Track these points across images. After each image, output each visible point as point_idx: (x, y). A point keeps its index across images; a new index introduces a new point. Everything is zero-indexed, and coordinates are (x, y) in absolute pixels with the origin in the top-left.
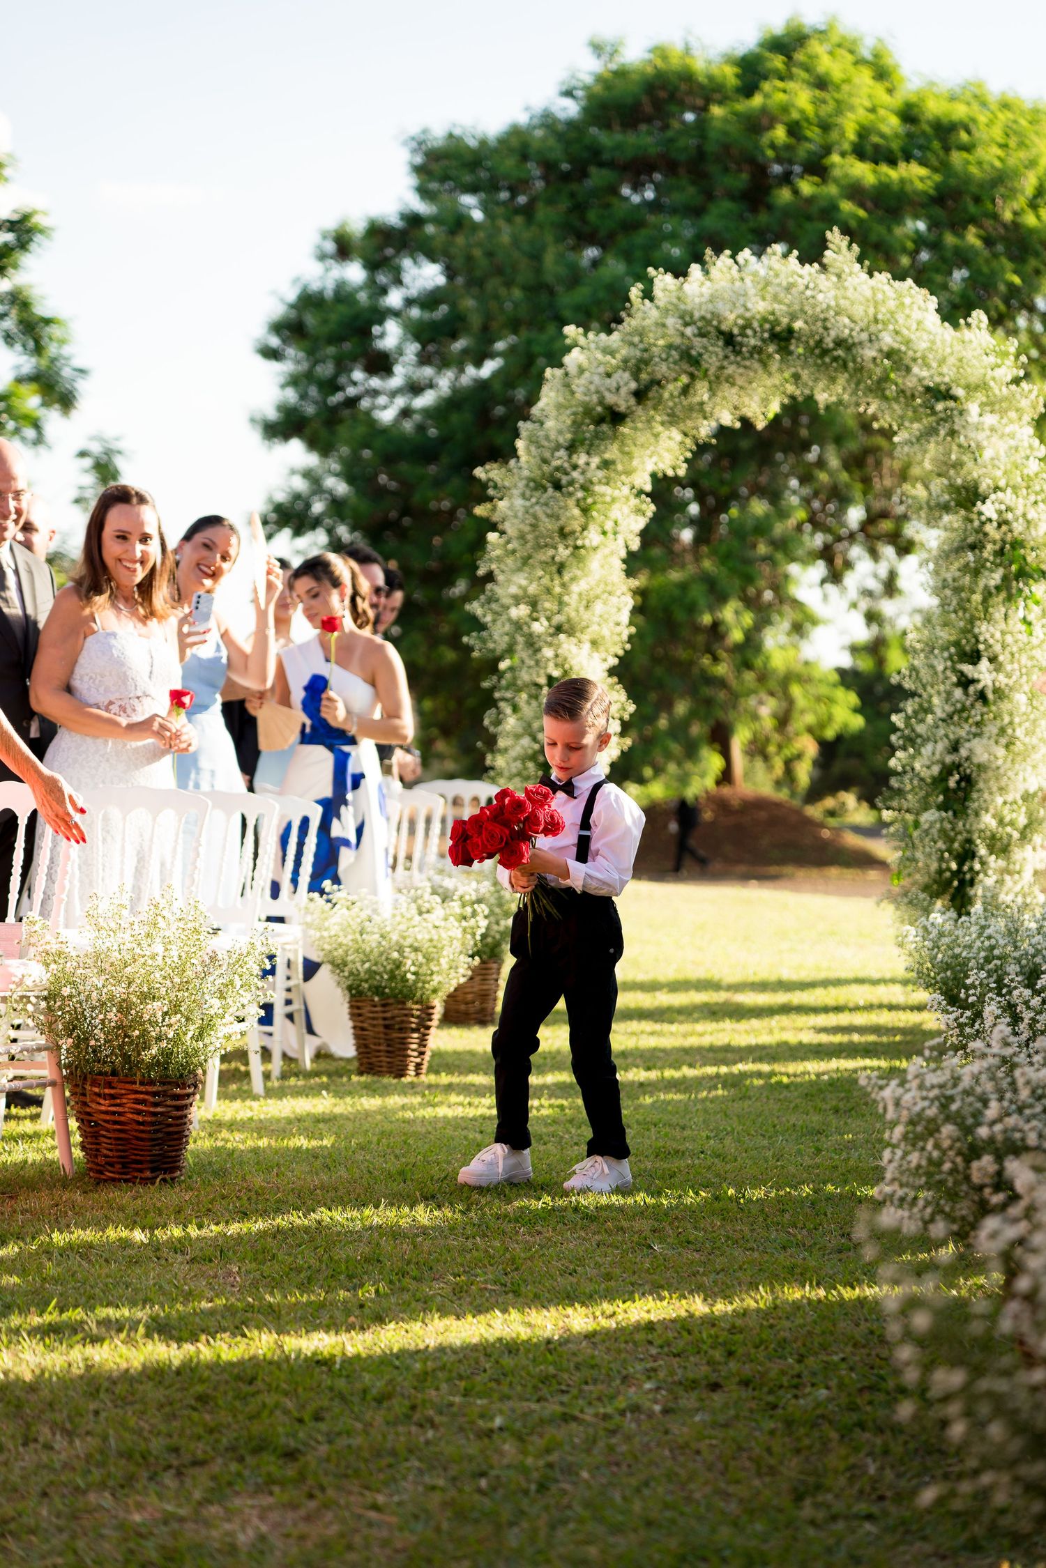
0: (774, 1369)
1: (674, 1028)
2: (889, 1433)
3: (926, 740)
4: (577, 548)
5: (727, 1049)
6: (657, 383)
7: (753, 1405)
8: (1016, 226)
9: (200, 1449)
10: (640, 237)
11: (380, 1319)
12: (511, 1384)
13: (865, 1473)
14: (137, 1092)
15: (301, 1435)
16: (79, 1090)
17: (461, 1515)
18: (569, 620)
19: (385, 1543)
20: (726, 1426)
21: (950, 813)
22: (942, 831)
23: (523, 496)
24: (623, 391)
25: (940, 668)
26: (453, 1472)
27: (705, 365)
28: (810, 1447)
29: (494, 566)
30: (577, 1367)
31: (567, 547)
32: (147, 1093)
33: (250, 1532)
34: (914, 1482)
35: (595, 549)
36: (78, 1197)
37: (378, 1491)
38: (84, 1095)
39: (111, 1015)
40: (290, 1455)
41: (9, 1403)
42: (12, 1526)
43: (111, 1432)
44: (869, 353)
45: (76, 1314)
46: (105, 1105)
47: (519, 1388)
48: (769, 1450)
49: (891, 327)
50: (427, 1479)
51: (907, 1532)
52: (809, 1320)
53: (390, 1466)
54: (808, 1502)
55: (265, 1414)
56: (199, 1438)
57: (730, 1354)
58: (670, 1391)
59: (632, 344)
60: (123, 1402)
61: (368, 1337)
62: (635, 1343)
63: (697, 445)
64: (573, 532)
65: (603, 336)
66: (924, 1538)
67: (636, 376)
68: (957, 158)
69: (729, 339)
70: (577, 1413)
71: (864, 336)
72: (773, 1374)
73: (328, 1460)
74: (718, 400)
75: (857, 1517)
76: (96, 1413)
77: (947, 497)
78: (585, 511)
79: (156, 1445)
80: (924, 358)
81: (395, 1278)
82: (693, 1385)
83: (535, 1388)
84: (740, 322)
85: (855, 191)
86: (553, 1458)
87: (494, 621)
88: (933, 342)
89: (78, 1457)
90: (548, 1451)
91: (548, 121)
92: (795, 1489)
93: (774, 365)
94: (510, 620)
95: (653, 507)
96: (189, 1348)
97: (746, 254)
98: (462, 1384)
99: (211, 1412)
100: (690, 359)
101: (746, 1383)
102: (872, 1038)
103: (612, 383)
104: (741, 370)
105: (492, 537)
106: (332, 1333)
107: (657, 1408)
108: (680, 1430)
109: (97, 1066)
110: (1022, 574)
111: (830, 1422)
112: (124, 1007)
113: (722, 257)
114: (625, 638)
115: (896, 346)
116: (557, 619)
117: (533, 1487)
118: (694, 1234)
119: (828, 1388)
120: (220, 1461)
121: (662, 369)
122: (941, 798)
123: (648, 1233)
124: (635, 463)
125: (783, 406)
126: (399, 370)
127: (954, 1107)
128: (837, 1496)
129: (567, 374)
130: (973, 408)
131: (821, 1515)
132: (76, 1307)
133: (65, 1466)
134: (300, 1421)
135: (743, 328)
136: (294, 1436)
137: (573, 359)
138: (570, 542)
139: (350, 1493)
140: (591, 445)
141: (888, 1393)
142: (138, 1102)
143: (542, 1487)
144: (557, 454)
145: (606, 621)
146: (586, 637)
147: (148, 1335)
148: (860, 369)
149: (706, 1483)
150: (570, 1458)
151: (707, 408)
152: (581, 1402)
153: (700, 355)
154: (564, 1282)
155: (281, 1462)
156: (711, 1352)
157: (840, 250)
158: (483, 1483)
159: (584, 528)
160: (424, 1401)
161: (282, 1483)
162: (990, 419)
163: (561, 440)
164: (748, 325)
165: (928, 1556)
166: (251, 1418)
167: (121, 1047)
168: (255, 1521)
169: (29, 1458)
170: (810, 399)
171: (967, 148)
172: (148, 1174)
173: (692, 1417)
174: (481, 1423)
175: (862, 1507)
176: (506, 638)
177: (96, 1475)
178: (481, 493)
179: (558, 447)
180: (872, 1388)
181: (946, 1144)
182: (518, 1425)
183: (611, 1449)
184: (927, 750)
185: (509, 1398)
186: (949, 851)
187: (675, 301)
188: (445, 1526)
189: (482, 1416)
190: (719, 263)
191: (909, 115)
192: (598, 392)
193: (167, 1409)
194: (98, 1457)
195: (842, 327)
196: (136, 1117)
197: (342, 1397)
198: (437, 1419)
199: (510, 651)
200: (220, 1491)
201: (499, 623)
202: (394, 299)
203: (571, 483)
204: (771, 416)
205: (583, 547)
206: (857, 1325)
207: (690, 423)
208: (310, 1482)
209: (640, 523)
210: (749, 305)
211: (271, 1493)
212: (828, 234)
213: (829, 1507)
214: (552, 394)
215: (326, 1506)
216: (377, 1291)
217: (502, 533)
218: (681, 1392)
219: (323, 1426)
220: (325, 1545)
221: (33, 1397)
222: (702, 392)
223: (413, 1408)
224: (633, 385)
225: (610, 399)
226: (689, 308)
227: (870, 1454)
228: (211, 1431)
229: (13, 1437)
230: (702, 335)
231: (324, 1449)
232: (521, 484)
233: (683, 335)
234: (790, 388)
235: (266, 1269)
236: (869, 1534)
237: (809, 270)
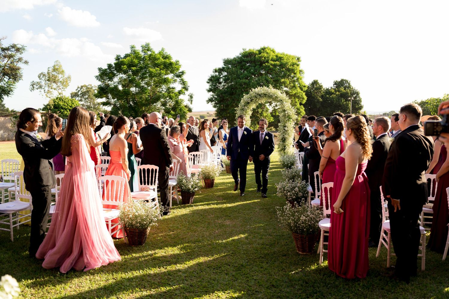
6: (253, 100)
9: (222, 216)
14: (209, 180)
16: (204, 180)
19: (239, 224)
23: (240, 111)
39: (207, 174)
44: (274, 97)
46: (207, 181)
49: (276, 94)
59: (250, 96)
63: (257, 105)
65: (247, 95)
67: (251, 99)
69: (260, 95)
71: (273, 95)
78: (246, 112)
79: (219, 216)
80: (279, 97)
82: (261, 209)
85: (272, 65)
88: (280, 95)
93: (264, 98)
95: (253, 112)
97: (261, 87)
104: (261, 98)
110: (290, 118)
113: (259, 87)
115: (276, 96)
121: (253, 98)
124: (251, 107)
126: (222, 84)
129: (244, 99)
130: (284, 102)
136: (230, 215)
137: (244, 97)
139: (235, 220)
140: (246, 106)
144: (243, 107)
151: (258, 102)
153: (257, 97)
157: (271, 86)
162: (286, 103)
163: (243, 105)
164: (262, 94)
167: (208, 176)
168: (228, 222)
171: (283, 60)
172: (211, 187)
187: (254, 91)
188: (243, 223)
192: (247, 100)
195: (271, 94)
197: (233, 211)
200: (225, 220)
207: (256, 103)
209: (251, 113)
210: (262, 92)
211: (229, 220)
212: (269, 85)
214: (242, 101)
215: (233, 221)
220: (234, 224)
222: (257, 100)
226: (256, 92)
230: (257, 95)
233: (255, 95)
237: (268, 88)
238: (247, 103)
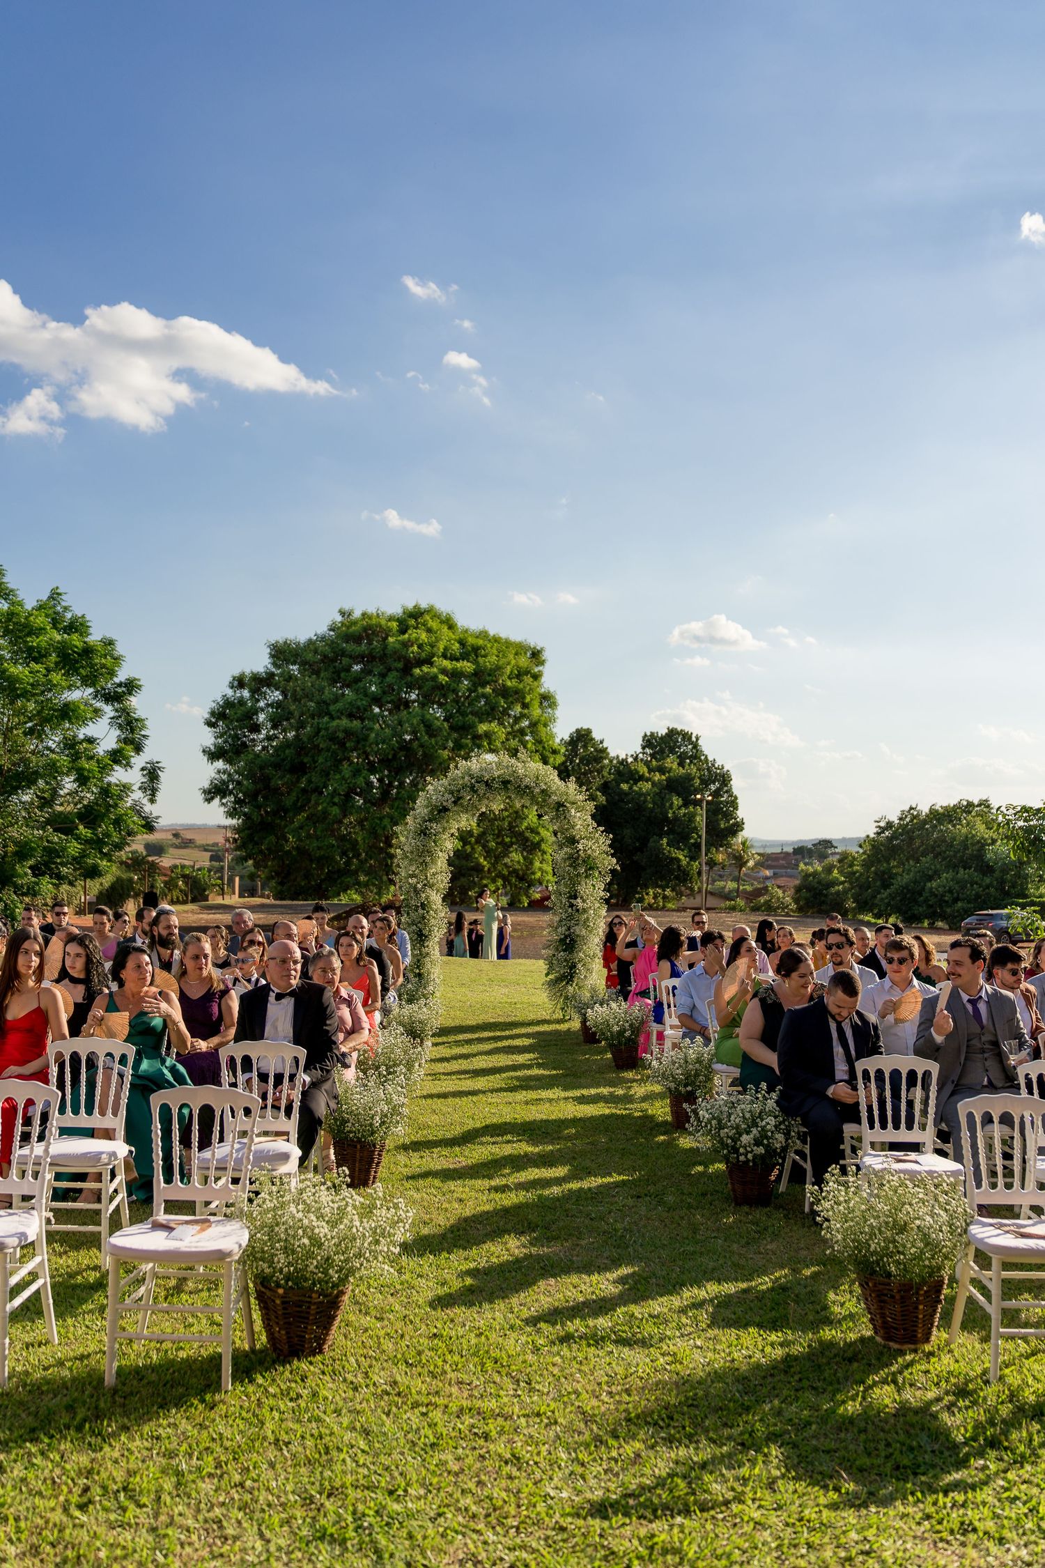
6: (460, 798)
8: (504, 685)
18: (429, 882)
27: (478, 792)
29: (398, 862)
31: (429, 856)
35: (439, 857)
44: (536, 790)
49: (543, 781)
59: (450, 783)
64: (431, 851)
65: (440, 780)
67: (453, 796)
68: (481, 660)
69: (487, 784)
71: (535, 784)
74: (482, 804)
78: (435, 843)
80: (555, 792)
84: (491, 778)
85: (444, 671)
88: (558, 787)
93: (502, 793)
95: (460, 842)
103: (444, 798)
104: (491, 794)
105: (397, 851)
110: (591, 868)
114: (448, 887)
115: (545, 788)
116: (424, 882)
121: (462, 793)
124: (452, 826)
126: (264, 732)
129: (427, 792)
130: (573, 811)
137: (429, 788)
138: (429, 854)
140: (437, 820)
144: (424, 822)
145: (441, 882)
146: (435, 888)
148: (532, 795)
151: (479, 807)
153: (477, 788)
157: (524, 753)
159: (434, 849)
162: (578, 814)
163: (425, 818)
164: (494, 779)
171: (485, 656)
178: (392, 835)
186: (568, 966)
187: (466, 769)
191: (462, 643)
192: (439, 800)
195: (527, 781)
202: (262, 704)
203: (430, 833)
205: (433, 855)
207: (473, 812)
209: (454, 847)
210: (494, 772)
214: (421, 800)
217: (402, 850)
222: (477, 800)
224: (452, 799)
225: (445, 804)
226: (472, 772)
230: (477, 781)
232: (410, 832)
233: (470, 781)
234: (507, 801)
237: (513, 761)
238: (440, 811)
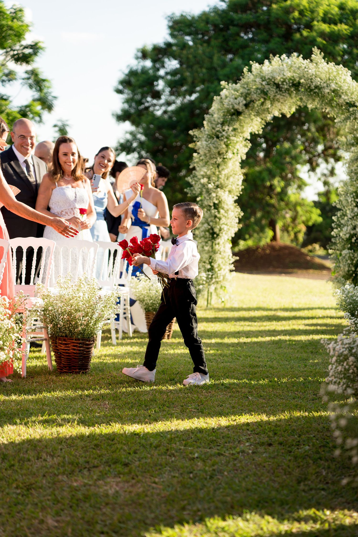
0: (290, 439)
1: (256, 324)
2: (330, 461)
3: (344, 226)
4: (224, 158)
5: (274, 331)
6: (252, 101)
7: (283, 451)
9: (96, 462)
10: (247, 51)
11: (156, 420)
12: (200, 443)
13: (322, 474)
14: (74, 343)
15: (130, 458)
16: (54, 342)
17: (184, 486)
18: (221, 184)
19: (158, 495)
20: (274, 458)
21: (352, 251)
22: (350, 257)
23: (206, 140)
24: (241, 104)
25: (350, 200)
26: (181, 471)
27: (269, 95)
28: (303, 466)
29: (195, 165)
30: (223, 437)
31: (221, 158)
32: (77, 343)
33: (113, 490)
34: (339, 478)
35: (230, 159)
36: (54, 377)
37: (156, 477)
38: (56, 343)
39: (65, 317)
40: (126, 465)
41: (32, 445)
42: (34, 486)
43: (66, 456)
44: (327, 91)
45: (54, 417)
46: (63, 347)
47: (203, 444)
48: (289, 466)
49: (334, 82)
50: (172, 474)
51: (336, 494)
52: (302, 423)
53: (160, 469)
54: (302, 484)
55: (118, 451)
56: (96, 459)
57: (275, 434)
58: (255, 446)
59: (244, 88)
60: (70, 446)
61: (152, 426)
62: (243, 430)
63: (266, 123)
64: (223, 153)
65: (234, 85)
66: (342, 497)
67: (245, 99)
69: (278, 86)
70: (223, 453)
71: (325, 85)
72: (290, 441)
73: (139, 467)
74: (274, 107)
75: (319, 489)
76: (61, 449)
77: (353, 141)
78: (227, 146)
79: (81, 460)
80: (346, 92)
81: (161, 407)
82: (262, 444)
83: (209, 444)
84: (282, 80)
86: (215, 467)
87: (195, 184)
88: (349, 87)
89: (55, 464)
90: (213, 465)
91: (216, 10)
92: (298, 480)
93: (293, 95)
94: (201, 183)
95: (250, 145)
96: (92, 428)
97: (284, 56)
98: (184, 442)
99: (99, 450)
100: (264, 93)
101: (281, 444)
102: (324, 328)
103: (237, 101)
104: (282, 97)
105: (195, 155)
106: (140, 424)
107: (250, 452)
108: (258, 459)
109: (60, 334)
111: (310, 457)
112: (70, 314)
113: (276, 57)
114: (240, 190)
115: (336, 88)
116: (217, 183)
117: (208, 477)
118: (263, 393)
119: (309, 446)
120: (102, 466)
121: (255, 96)
122: (349, 245)
123: (247, 393)
124: (244, 129)
125: (296, 109)
127: (354, 351)
128: (312, 482)
129: (221, 98)
131: (306, 488)
132: (54, 414)
133: (51, 467)
134: (129, 453)
135: (283, 82)
136: (127, 458)
137: (224, 93)
138: (222, 157)
139: (146, 478)
140: (229, 123)
141: (330, 448)
142: (74, 346)
143: (211, 477)
144: (218, 126)
145: (234, 184)
146: (227, 190)
147: (78, 424)
148: (323, 96)
149: (267, 477)
150: (221, 468)
151: (270, 110)
152: (224, 449)
153: (268, 91)
154: (218, 409)
155: (123, 467)
156: (269, 433)
158: (191, 475)
159: (227, 152)
160: (171, 448)
161: (124, 474)
163: (219, 121)
164: (284, 81)
165: (343, 503)
166: (113, 452)
167: (68, 327)
168: (115, 486)
169: (39, 464)
170: (306, 107)
172: (78, 370)
173: (262, 455)
174: (190, 455)
175: (321, 486)
176: (199, 190)
177: (61, 470)
178: (191, 139)
179: (218, 124)
180: (324, 446)
181: (351, 363)
182: (203, 456)
183: (235, 465)
184: (345, 229)
185: (200, 447)
186: (352, 264)
187: (259, 73)
188: (178, 489)
189: (191, 453)
190: (275, 59)
191: (342, 7)
192: (232, 104)
193: (85, 449)
194: (62, 464)
195: (318, 81)
196: (73, 351)
197: (143, 446)
198: (176, 454)
199: (201, 194)
200: (103, 476)
201: (197, 184)
203: (222, 136)
204: (292, 113)
205: (226, 158)
206: (319, 425)
207: (264, 115)
208: (133, 474)
209: (246, 150)
210: (285, 74)
211: (120, 477)
212: (313, 49)
213: (309, 486)
214: (216, 105)
215: (138, 482)
216: (155, 411)
217: (198, 153)
218: (259, 447)
219: (137, 456)
220: (138, 495)
221: (40, 444)
222: (268, 104)
223: (167, 450)
224: (244, 102)
225: (236, 107)
226: (264, 75)
227: (324, 468)
228: (100, 456)
229: (34, 457)
230: (268, 84)
231: (137, 463)
232: (205, 136)
233: (262, 84)
234: (299, 103)
235: (118, 403)
236: (323, 495)
237: (307, 62)
238: (233, 114)
